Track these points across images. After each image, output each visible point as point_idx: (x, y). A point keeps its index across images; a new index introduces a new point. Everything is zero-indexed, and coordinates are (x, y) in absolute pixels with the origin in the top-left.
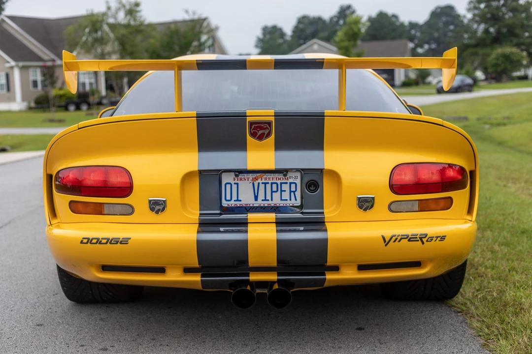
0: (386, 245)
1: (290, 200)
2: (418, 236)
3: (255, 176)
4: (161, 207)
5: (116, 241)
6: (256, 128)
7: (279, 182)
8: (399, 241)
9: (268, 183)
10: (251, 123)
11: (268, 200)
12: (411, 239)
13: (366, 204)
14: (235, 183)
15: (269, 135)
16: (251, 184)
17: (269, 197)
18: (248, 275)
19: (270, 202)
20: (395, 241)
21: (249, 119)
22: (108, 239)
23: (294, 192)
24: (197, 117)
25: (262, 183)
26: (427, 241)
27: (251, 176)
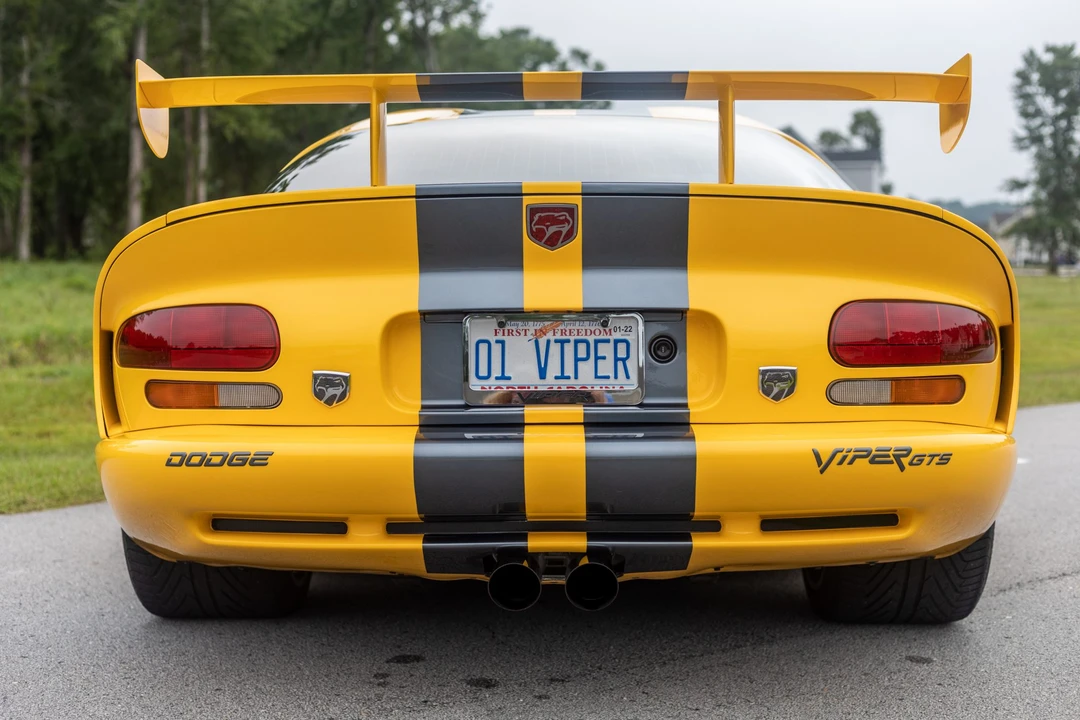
0: (822, 472)
1: (616, 377)
2: (891, 453)
3: (539, 325)
4: (338, 391)
5: (240, 460)
6: (541, 221)
7: (591, 339)
8: (851, 463)
9: (568, 341)
10: (533, 210)
11: (568, 378)
12: (877, 458)
13: (778, 384)
14: (497, 342)
15: (570, 235)
16: (533, 342)
17: (569, 371)
18: (524, 538)
19: (572, 382)
20: (840, 463)
21: (527, 201)
22: (224, 456)
23: (624, 360)
24: (416, 197)
25: (556, 341)
26: (911, 464)
27: (532, 327)
